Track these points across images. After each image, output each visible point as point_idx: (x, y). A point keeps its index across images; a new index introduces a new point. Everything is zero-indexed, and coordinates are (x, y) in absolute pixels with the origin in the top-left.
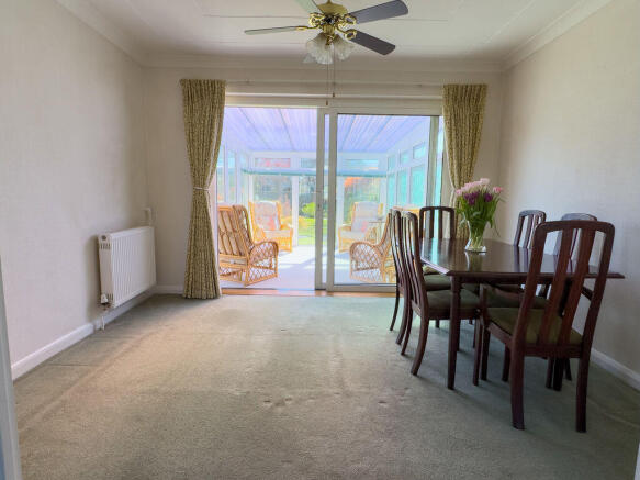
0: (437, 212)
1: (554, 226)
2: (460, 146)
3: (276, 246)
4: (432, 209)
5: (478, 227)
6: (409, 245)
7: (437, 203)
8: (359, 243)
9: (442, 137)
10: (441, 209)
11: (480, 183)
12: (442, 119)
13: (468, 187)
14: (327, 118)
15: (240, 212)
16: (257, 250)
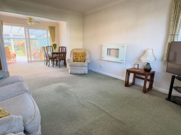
0: (49, 47)
1: (61, 47)
2: (52, 36)
3: (15, 55)
4: (49, 46)
5: (55, 48)
6: (46, 52)
7: (49, 45)
8: (35, 54)
9: (49, 34)
10: (50, 46)
11: (55, 43)
12: (49, 31)
13: (53, 43)
14: (26, 29)
15: (7, 48)
16: (12, 56)
